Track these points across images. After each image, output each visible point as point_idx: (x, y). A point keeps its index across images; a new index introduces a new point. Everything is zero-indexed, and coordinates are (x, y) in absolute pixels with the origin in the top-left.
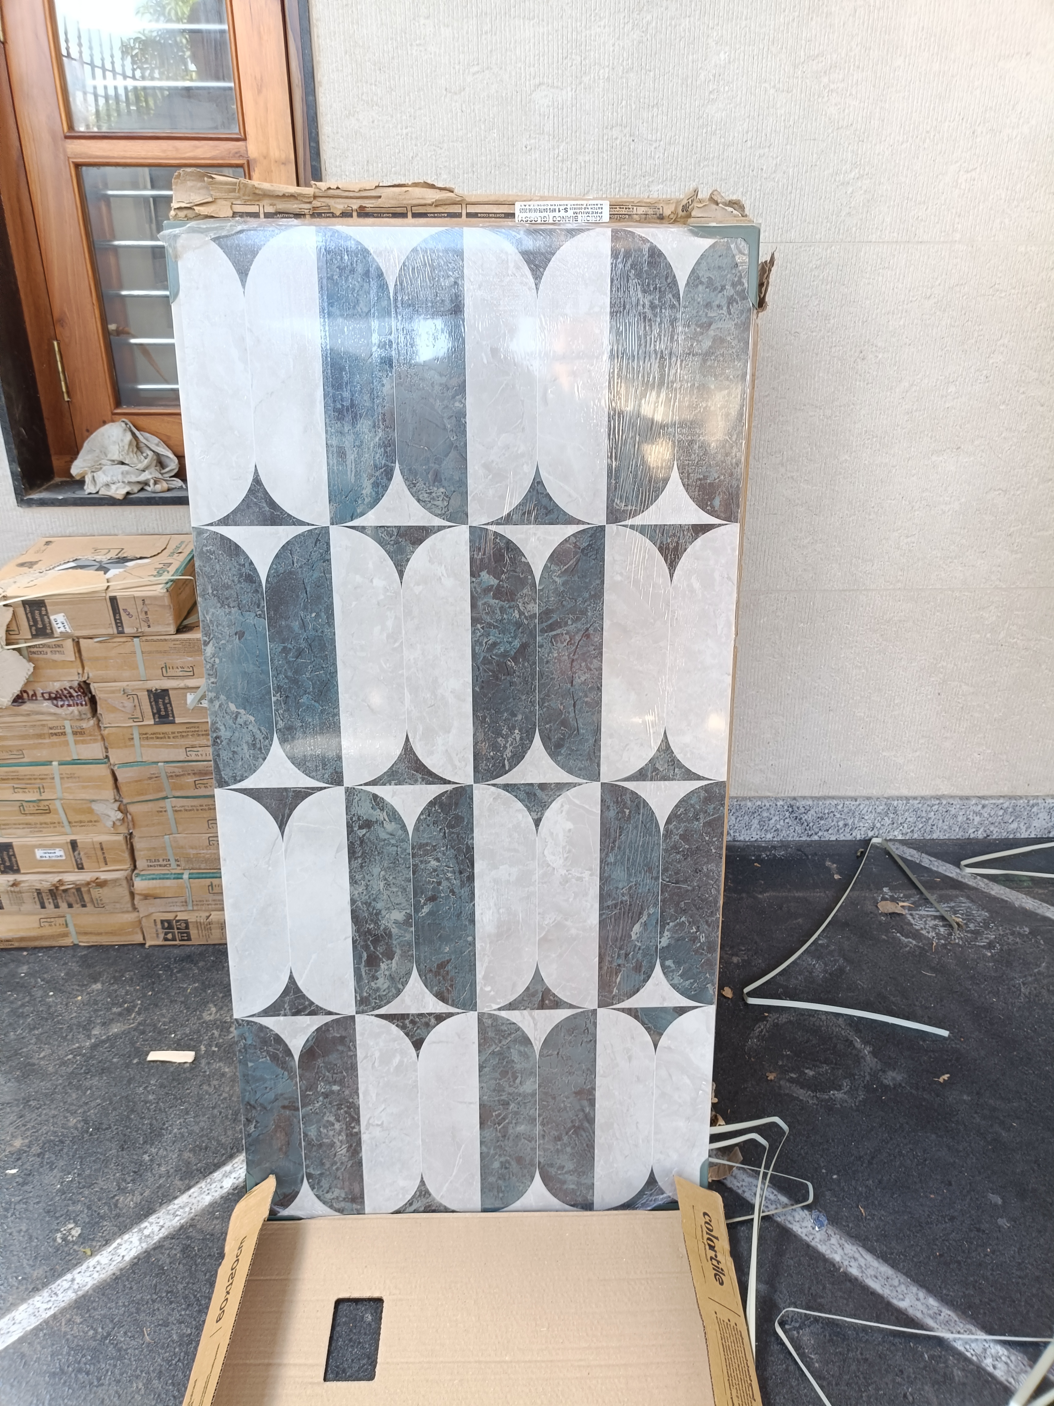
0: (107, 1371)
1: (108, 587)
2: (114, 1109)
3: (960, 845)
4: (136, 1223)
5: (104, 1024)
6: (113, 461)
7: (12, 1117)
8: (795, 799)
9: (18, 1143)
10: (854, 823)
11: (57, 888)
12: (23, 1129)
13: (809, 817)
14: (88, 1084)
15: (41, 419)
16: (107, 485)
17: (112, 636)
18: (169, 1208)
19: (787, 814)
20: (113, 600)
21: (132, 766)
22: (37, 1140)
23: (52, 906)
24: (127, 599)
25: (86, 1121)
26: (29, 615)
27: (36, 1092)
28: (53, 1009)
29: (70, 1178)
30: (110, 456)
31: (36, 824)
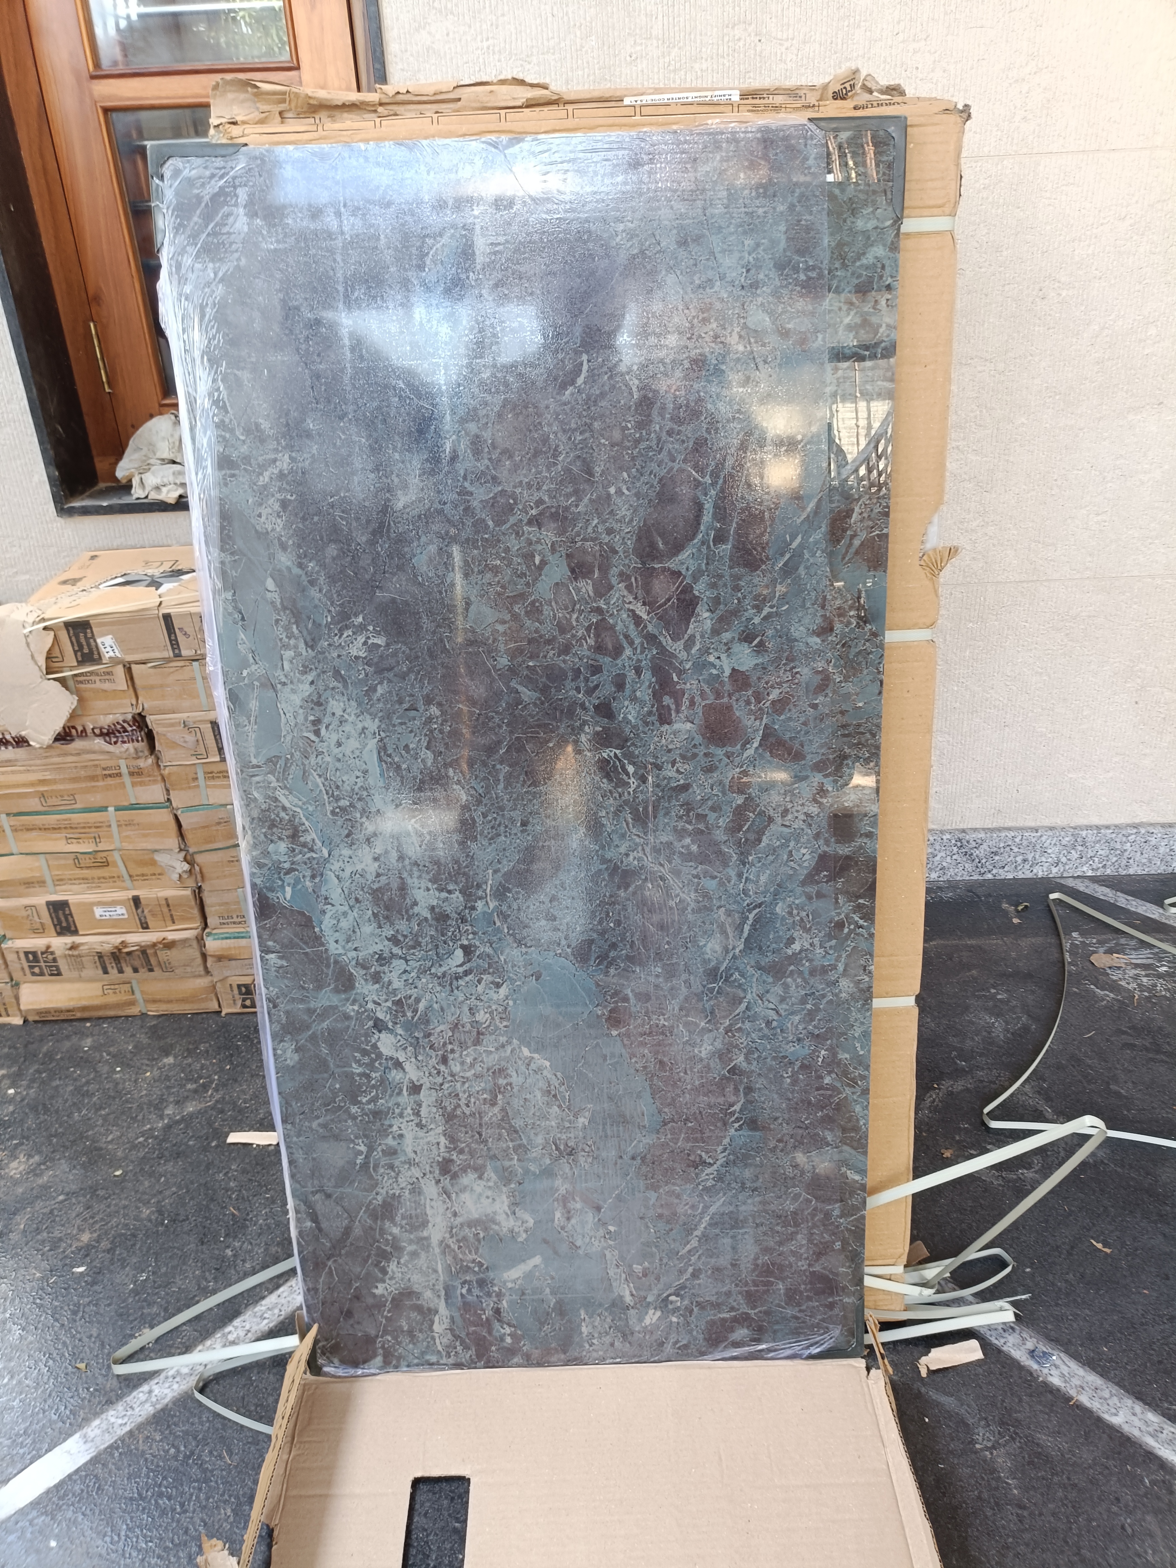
0: (191, 1495)
1: (161, 603)
2: (192, 1199)
3: (1162, 881)
4: (220, 1327)
5: (177, 1102)
6: (163, 460)
7: (79, 1208)
8: (964, 831)
9: (85, 1237)
10: (1034, 857)
11: (120, 950)
12: (91, 1221)
13: (980, 852)
14: (161, 1169)
15: (80, 414)
16: (157, 488)
17: (168, 660)
18: (256, 1309)
19: (955, 849)
20: (167, 618)
21: (197, 810)
22: (106, 1233)
23: (115, 971)
24: (182, 616)
25: (160, 1212)
26: (74, 639)
27: (104, 1180)
28: (120, 1086)
29: (144, 1277)
30: (160, 455)
31: (93, 878)
